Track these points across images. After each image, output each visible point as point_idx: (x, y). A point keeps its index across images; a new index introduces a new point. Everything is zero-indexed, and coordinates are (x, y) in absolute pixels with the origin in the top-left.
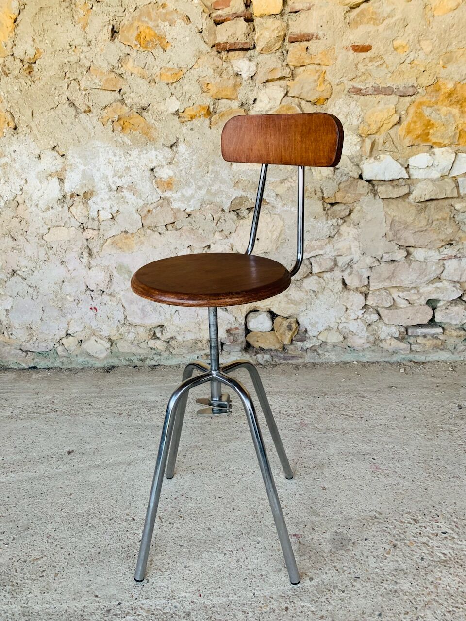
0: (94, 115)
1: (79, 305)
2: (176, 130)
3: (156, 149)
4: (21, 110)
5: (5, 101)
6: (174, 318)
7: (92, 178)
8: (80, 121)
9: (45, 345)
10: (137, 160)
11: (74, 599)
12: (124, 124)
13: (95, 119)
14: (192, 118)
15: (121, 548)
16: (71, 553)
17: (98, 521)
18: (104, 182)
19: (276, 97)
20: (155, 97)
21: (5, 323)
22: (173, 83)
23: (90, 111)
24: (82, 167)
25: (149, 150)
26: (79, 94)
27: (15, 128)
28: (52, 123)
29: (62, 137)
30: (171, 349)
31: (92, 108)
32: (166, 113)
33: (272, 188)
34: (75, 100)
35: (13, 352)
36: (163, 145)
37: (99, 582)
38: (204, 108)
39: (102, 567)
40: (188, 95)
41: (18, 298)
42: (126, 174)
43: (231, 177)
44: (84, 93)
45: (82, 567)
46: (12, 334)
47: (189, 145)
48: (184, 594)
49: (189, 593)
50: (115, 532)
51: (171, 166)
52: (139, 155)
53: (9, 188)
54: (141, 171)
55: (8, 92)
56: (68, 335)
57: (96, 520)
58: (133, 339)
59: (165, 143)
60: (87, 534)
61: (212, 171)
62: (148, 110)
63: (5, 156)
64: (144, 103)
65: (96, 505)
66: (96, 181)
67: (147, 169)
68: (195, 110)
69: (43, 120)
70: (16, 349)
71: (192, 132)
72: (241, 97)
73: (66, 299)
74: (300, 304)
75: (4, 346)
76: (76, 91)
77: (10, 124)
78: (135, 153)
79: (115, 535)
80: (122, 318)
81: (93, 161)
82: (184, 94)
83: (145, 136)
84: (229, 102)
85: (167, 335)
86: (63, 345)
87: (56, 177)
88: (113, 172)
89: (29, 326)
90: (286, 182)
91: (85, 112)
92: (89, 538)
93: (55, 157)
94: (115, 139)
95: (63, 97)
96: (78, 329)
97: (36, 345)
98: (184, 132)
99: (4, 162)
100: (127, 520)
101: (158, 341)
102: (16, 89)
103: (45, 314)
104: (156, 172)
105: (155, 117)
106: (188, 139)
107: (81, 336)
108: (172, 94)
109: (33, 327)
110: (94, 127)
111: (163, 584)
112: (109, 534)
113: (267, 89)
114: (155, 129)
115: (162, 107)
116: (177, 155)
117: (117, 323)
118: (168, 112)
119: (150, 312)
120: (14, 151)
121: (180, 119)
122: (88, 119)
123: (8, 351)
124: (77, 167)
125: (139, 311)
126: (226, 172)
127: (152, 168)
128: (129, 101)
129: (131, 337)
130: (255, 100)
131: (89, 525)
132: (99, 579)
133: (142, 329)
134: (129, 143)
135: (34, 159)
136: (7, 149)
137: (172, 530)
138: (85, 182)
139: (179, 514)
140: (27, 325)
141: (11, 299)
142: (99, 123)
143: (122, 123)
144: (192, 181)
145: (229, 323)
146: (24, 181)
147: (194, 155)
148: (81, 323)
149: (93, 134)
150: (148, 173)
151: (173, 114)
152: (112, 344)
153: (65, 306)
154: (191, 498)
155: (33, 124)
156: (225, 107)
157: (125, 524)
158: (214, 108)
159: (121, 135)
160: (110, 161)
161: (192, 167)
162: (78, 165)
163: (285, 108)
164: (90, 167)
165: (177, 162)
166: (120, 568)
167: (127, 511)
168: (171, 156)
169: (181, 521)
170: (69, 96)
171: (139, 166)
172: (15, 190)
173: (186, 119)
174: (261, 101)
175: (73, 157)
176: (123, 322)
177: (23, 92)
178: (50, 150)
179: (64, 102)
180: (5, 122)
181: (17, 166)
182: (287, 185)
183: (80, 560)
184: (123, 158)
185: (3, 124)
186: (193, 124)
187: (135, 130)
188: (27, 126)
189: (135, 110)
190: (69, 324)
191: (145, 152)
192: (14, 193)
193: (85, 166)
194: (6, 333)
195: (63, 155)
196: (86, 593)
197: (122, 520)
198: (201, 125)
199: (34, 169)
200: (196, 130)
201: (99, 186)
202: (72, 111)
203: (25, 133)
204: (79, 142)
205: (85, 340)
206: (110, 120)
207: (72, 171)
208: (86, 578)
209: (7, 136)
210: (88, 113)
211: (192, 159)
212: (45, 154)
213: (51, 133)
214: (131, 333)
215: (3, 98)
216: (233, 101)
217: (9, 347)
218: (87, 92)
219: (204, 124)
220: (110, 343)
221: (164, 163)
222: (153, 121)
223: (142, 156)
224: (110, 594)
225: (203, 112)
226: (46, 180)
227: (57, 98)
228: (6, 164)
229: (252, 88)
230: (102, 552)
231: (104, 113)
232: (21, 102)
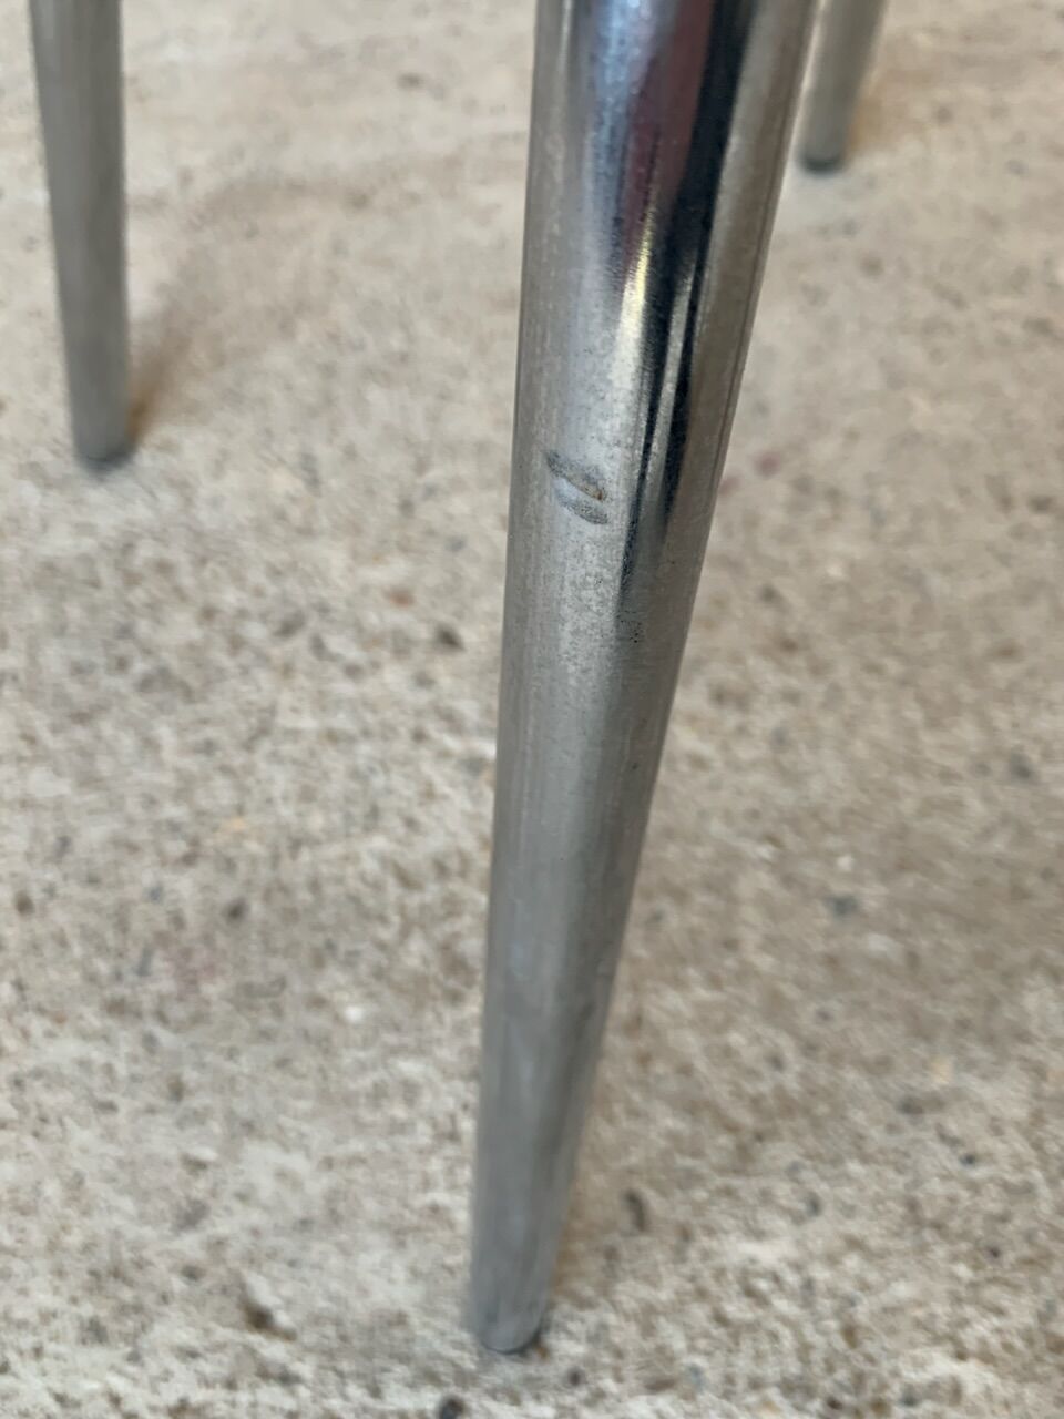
11: (95, 1332)
15: (393, 890)
16: (36, 895)
17: (196, 634)
37: (266, 1187)
39: (271, 1052)
45: (127, 1039)
48: (942, 1365)
49: (986, 1358)
50: (332, 737)
57: (182, 628)
60: (128, 742)
65: (168, 499)
79: (335, 761)
92: (145, 775)
100: (401, 646)
111: (768, 1254)
112: (287, 749)
131: (140, 667)
132: (260, 1162)
137: (745, 752)
139: (767, 616)
154: (834, 495)
157: (394, 677)
166: (410, 1067)
167: (395, 570)
169: (794, 683)
183: (103, 967)
196: (178, 1284)
197: (369, 640)
208: (163, 1140)
224: (360, 1310)
230: (256, 909)
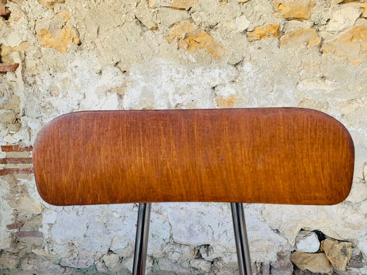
0: (160, 32)
1: (125, 222)
2: (243, 49)
3: (220, 68)
4: (88, 26)
5: (72, 17)
6: (221, 239)
7: (152, 96)
8: (145, 39)
9: (85, 262)
10: (200, 78)
12: (190, 42)
13: (161, 36)
14: (260, 37)
18: (164, 100)
19: (350, 18)
20: (225, 16)
21: (46, 237)
22: (245, 2)
23: (157, 28)
24: (143, 84)
25: (212, 69)
26: (148, 12)
27: (80, 44)
28: (117, 40)
29: (125, 54)
30: (216, 271)
31: (159, 25)
32: (235, 32)
33: (338, 108)
34: (142, 18)
35: (51, 267)
36: (228, 63)
38: (274, 28)
40: (258, 15)
41: (63, 213)
42: (188, 92)
43: (296, 96)
44: (153, 10)
46: (52, 250)
47: (255, 63)
51: (234, 85)
52: (203, 73)
53: (66, 103)
54: (203, 89)
55: (76, 9)
56: (110, 251)
58: (177, 259)
59: (231, 62)
61: (277, 90)
62: (216, 29)
63: (66, 71)
64: (212, 22)
66: (156, 97)
67: (209, 87)
68: (265, 29)
69: (109, 37)
70: (54, 263)
71: (260, 51)
72: (314, 17)
73: (112, 216)
74: (359, 228)
75: (43, 260)
76: (145, 9)
77: (75, 39)
78: (198, 71)
80: (167, 236)
81: (154, 78)
82: (254, 14)
83: (210, 54)
84: (300, 22)
85: (213, 256)
86: (103, 262)
87: (116, 92)
88: (174, 89)
89: (71, 242)
90: (354, 102)
91: (152, 29)
93: (117, 73)
94: (180, 57)
95: (131, 15)
96: (121, 246)
97: (76, 261)
98: (251, 51)
99: (65, 77)
101: (203, 263)
102: (84, 6)
103: (89, 230)
104: (218, 90)
105: (223, 36)
106: (254, 58)
107: (122, 253)
108: (242, 14)
109: (75, 243)
110: (159, 45)
113: (342, 10)
114: (222, 47)
115: (232, 26)
116: (241, 73)
117: (162, 242)
118: (237, 31)
119: (198, 232)
120: (76, 67)
121: (248, 38)
122: (154, 37)
123: (46, 265)
124: (138, 84)
125: (185, 231)
126: (291, 91)
127: (214, 86)
128: (198, 20)
129: (175, 256)
130: (329, 20)
133: (187, 249)
134: (194, 60)
135: (95, 74)
136: (69, 65)
138: (144, 98)
140: (69, 241)
141: (55, 213)
142: (164, 40)
143: (188, 41)
144: (255, 99)
145: (280, 245)
146: (82, 96)
147: (260, 73)
148: (125, 240)
149: (157, 51)
150: (209, 91)
151: (242, 33)
152: (154, 262)
153: (110, 222)
155: (97, 41)
156: (294, 28)
158: (283, 28)
159: (186, 53)
160: (173, 79)
161: (256, 85)
162: (139, 81)
163: (358, 29)
164: (151, 84)
165: (241, 81)
168: (234, 75)
170: (137, 13)
171: (201, 84)
172: (72, 104)
173: (255, 38)
174: (335, 21)
175: (135, 74)
176: (167, 241)
177: (91, 10)
178: (113, 65)
179: (132, 19)
180: (70, 37)
181: (77, 81)
182: (355, 105)
184: (186, 75)
185: (68, 40)
186: (261, 43)
187: (201, 48)
188: (92, 42)
189: (203, 28)
190: (112, 241)
191: (208, 70)
192: (71, 108)
193: (146, 82)
194: (46, 248)
195: (125, 72)
198: (269, 44)
199: (93, 84)
200: (263, 49)
201: (158, 103)
202: (138, 29)
203: (89, 48)
204: (142, 59)
205: (127, 257)
206: (176, 38)
207: (133, 87)
209: (70, 52)
210: (154, 31)
211: (258, 78)
212: (107, 70)
213: (114, 50)
214: (175, 253)
215: (71, 15)
216: (305, 21)
217: (48, 262)
218: (156, 10)
219: (272, 44)
220: (152, 262)
221: (227, 81)
222: (221, 40)
223: (205, 74)
225: (274, 31)
226: (105, 95)
227: (124, 15)
228: (66, 79)
229: (326, 9)
231: (171, 31)
232: (88, 18)
